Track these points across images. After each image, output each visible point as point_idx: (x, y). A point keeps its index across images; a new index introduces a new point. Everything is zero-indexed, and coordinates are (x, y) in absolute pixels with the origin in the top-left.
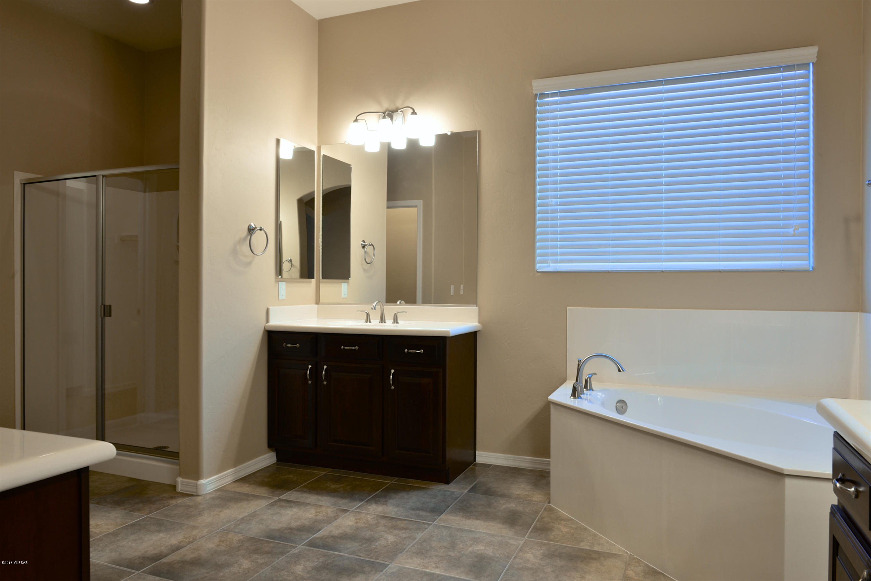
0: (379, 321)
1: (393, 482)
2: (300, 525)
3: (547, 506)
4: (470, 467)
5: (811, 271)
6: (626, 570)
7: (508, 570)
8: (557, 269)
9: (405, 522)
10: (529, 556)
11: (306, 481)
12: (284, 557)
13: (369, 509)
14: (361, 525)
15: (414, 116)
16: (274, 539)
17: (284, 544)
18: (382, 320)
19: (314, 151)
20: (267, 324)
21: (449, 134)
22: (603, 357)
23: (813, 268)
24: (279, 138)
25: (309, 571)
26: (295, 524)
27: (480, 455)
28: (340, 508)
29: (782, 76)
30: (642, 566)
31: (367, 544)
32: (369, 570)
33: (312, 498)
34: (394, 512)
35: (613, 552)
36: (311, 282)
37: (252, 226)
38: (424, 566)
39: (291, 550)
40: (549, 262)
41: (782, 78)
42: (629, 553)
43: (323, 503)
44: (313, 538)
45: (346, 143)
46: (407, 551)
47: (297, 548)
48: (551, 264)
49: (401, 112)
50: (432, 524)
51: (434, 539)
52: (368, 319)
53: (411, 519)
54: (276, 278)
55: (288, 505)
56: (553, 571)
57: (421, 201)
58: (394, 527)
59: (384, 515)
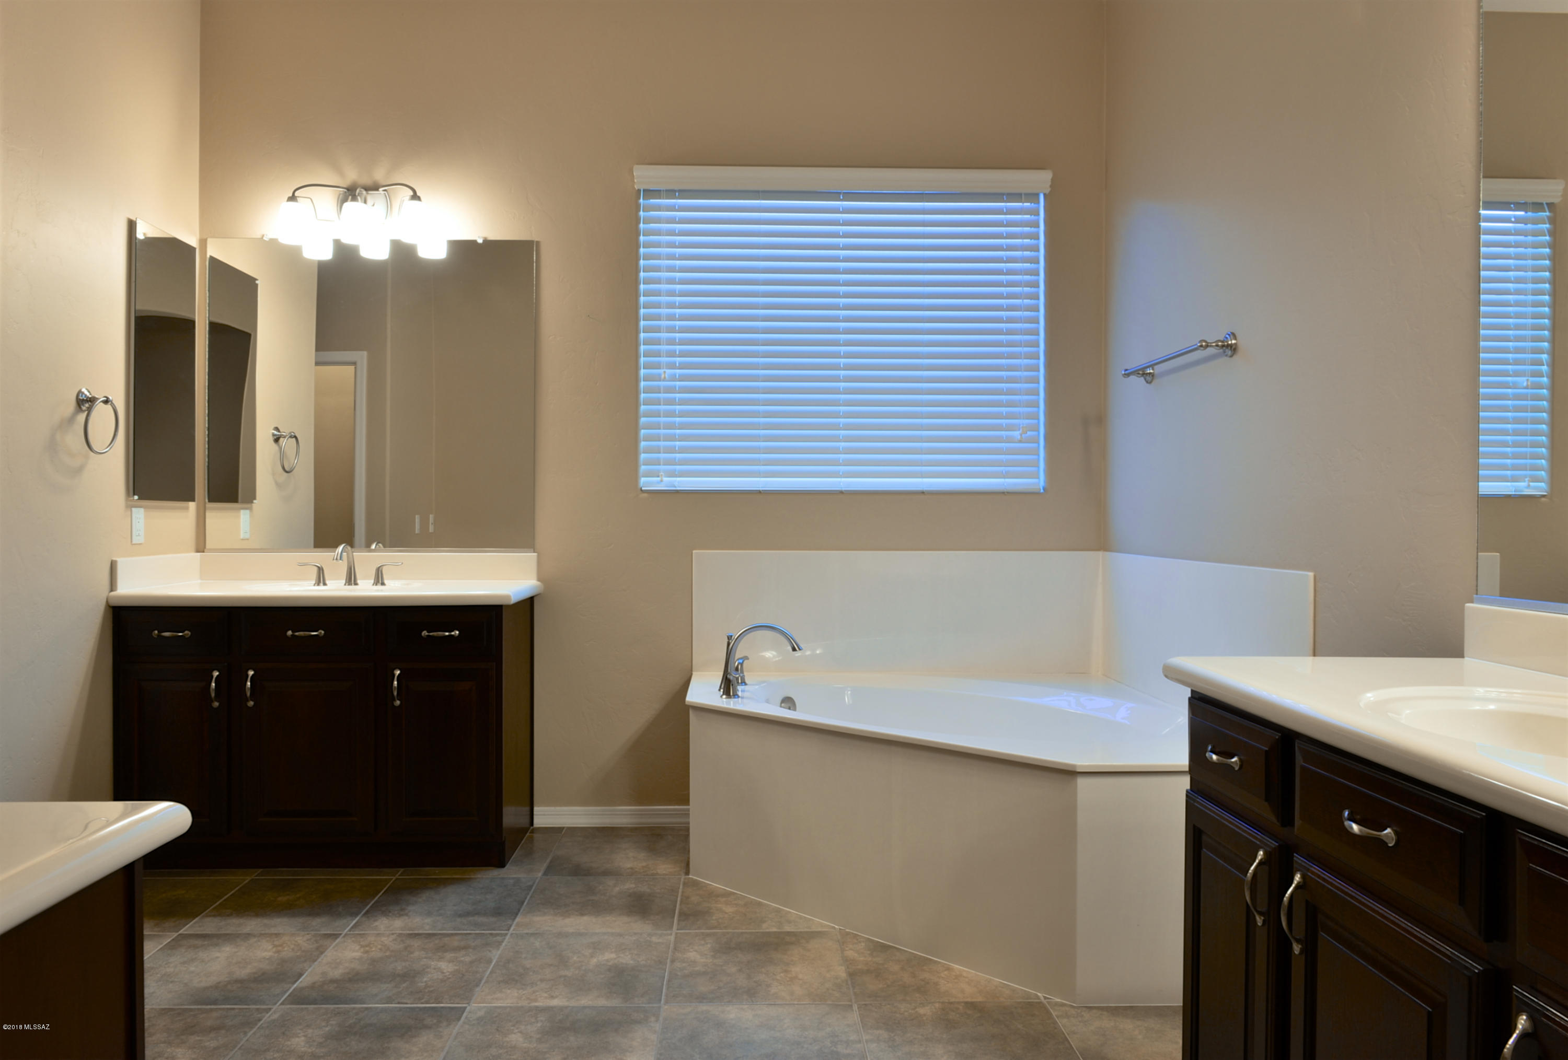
0: (344, 581)
1: (397, 876)
2: (254, 973)
3: (685, 879)
4: (526, 836)
5: (1042, 493)
6: (843, 951)
7: (669, 981)
8: (675, 487)
9: (457, 938)
10: (692, 955)
11: (219, 897)
12: (254, 1030)
13: (377, 926)
14: (376, 953)
15: (416, 202)
16: (215, 1004)
17: (240, 1009)
18: (351, 579)
19: (194, 249)
20: (113, 593)
21: (480, 241)
22: (769, 629)
23: (1044, 489)
24: (134, 219)
25: (321, 1043)
26: (244, 973)
27: (543, 813)
28: (319, 933)
29: (1006, 208)
30: (863, 942)
31: (408, 983)
32: (435, 1021)
33: (251, 925)
34: (428, 924)
35: (814, 929)
36: (187, 508)
37: (86, 395)
38: (528, 999)
39: (264, 1017)
40: (662, 475)
41: (1005, 211)
42: (836, 927)
43: (280, 930)
44: (294, 990)
45: (264, 238)
46: (486, 982)
47: (272, 1010)
48: (665, 479)
49: (385, 192)
50: (507, 934)
51: (524, 956)
52: (321, 579)
53: (465, 932)
54: (127, 500)
55: (206, 943)
56: (740, 970)
57: (365, 353)
58: (443, 949)
59: (411, 932)
